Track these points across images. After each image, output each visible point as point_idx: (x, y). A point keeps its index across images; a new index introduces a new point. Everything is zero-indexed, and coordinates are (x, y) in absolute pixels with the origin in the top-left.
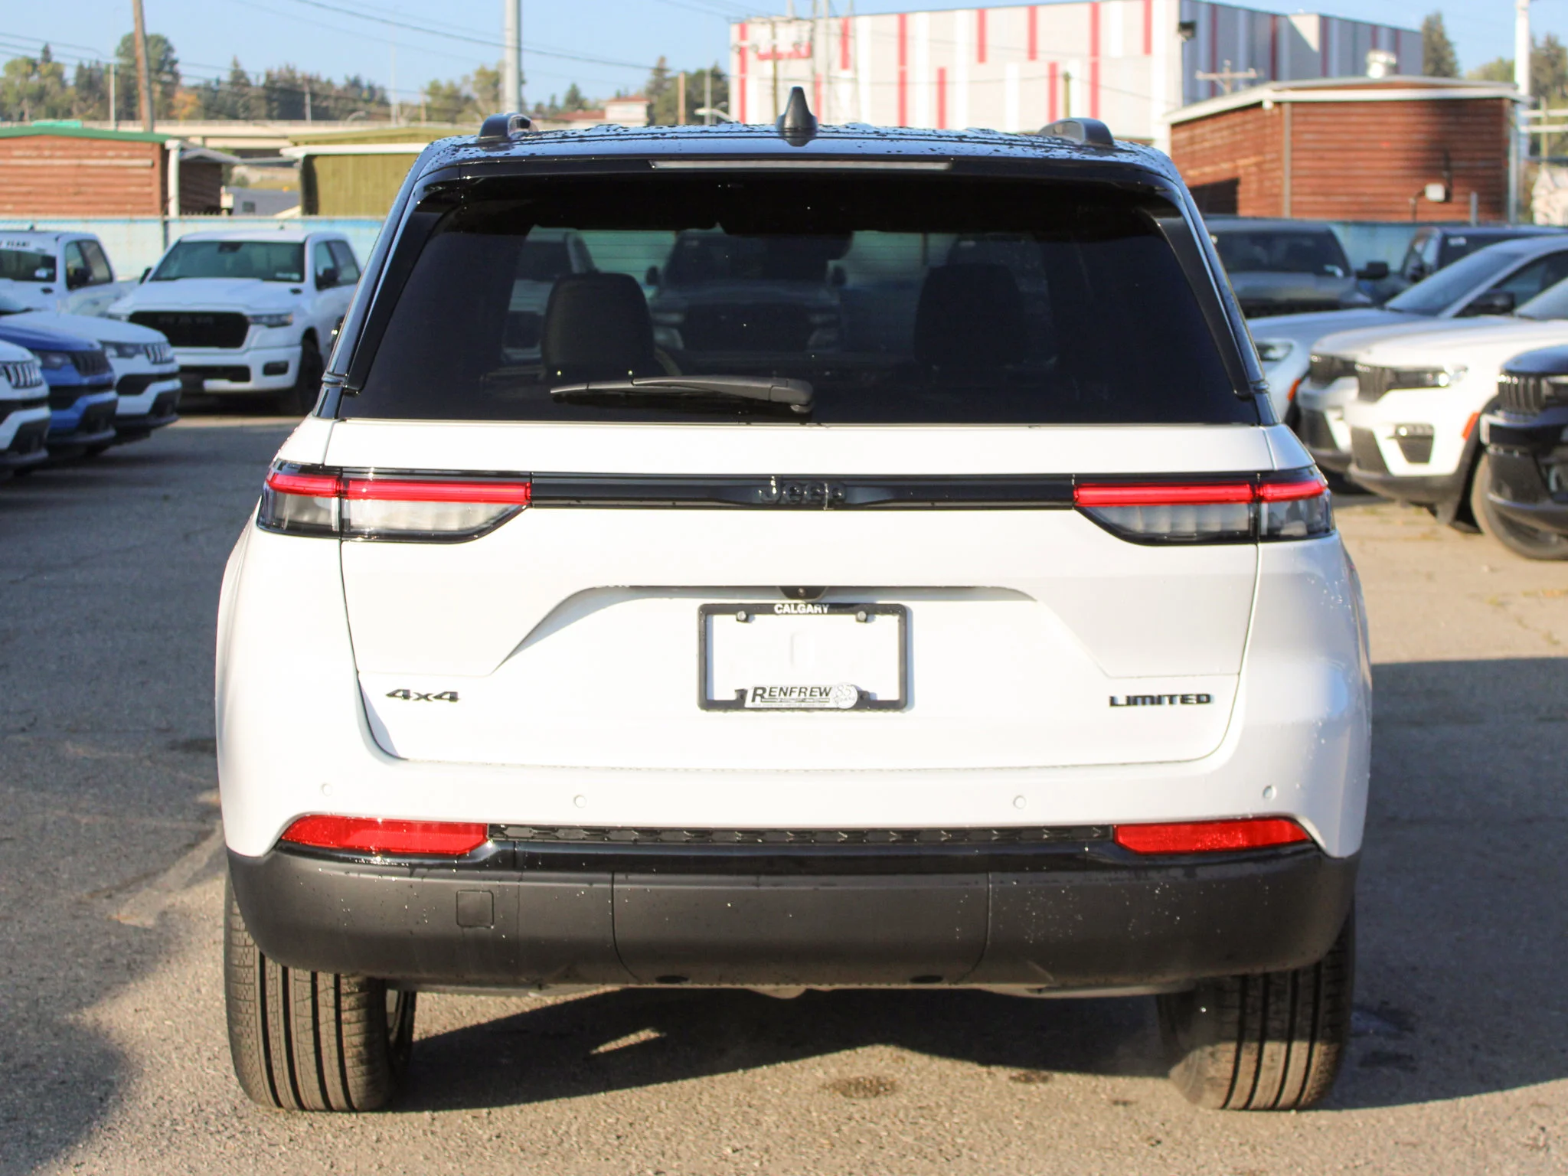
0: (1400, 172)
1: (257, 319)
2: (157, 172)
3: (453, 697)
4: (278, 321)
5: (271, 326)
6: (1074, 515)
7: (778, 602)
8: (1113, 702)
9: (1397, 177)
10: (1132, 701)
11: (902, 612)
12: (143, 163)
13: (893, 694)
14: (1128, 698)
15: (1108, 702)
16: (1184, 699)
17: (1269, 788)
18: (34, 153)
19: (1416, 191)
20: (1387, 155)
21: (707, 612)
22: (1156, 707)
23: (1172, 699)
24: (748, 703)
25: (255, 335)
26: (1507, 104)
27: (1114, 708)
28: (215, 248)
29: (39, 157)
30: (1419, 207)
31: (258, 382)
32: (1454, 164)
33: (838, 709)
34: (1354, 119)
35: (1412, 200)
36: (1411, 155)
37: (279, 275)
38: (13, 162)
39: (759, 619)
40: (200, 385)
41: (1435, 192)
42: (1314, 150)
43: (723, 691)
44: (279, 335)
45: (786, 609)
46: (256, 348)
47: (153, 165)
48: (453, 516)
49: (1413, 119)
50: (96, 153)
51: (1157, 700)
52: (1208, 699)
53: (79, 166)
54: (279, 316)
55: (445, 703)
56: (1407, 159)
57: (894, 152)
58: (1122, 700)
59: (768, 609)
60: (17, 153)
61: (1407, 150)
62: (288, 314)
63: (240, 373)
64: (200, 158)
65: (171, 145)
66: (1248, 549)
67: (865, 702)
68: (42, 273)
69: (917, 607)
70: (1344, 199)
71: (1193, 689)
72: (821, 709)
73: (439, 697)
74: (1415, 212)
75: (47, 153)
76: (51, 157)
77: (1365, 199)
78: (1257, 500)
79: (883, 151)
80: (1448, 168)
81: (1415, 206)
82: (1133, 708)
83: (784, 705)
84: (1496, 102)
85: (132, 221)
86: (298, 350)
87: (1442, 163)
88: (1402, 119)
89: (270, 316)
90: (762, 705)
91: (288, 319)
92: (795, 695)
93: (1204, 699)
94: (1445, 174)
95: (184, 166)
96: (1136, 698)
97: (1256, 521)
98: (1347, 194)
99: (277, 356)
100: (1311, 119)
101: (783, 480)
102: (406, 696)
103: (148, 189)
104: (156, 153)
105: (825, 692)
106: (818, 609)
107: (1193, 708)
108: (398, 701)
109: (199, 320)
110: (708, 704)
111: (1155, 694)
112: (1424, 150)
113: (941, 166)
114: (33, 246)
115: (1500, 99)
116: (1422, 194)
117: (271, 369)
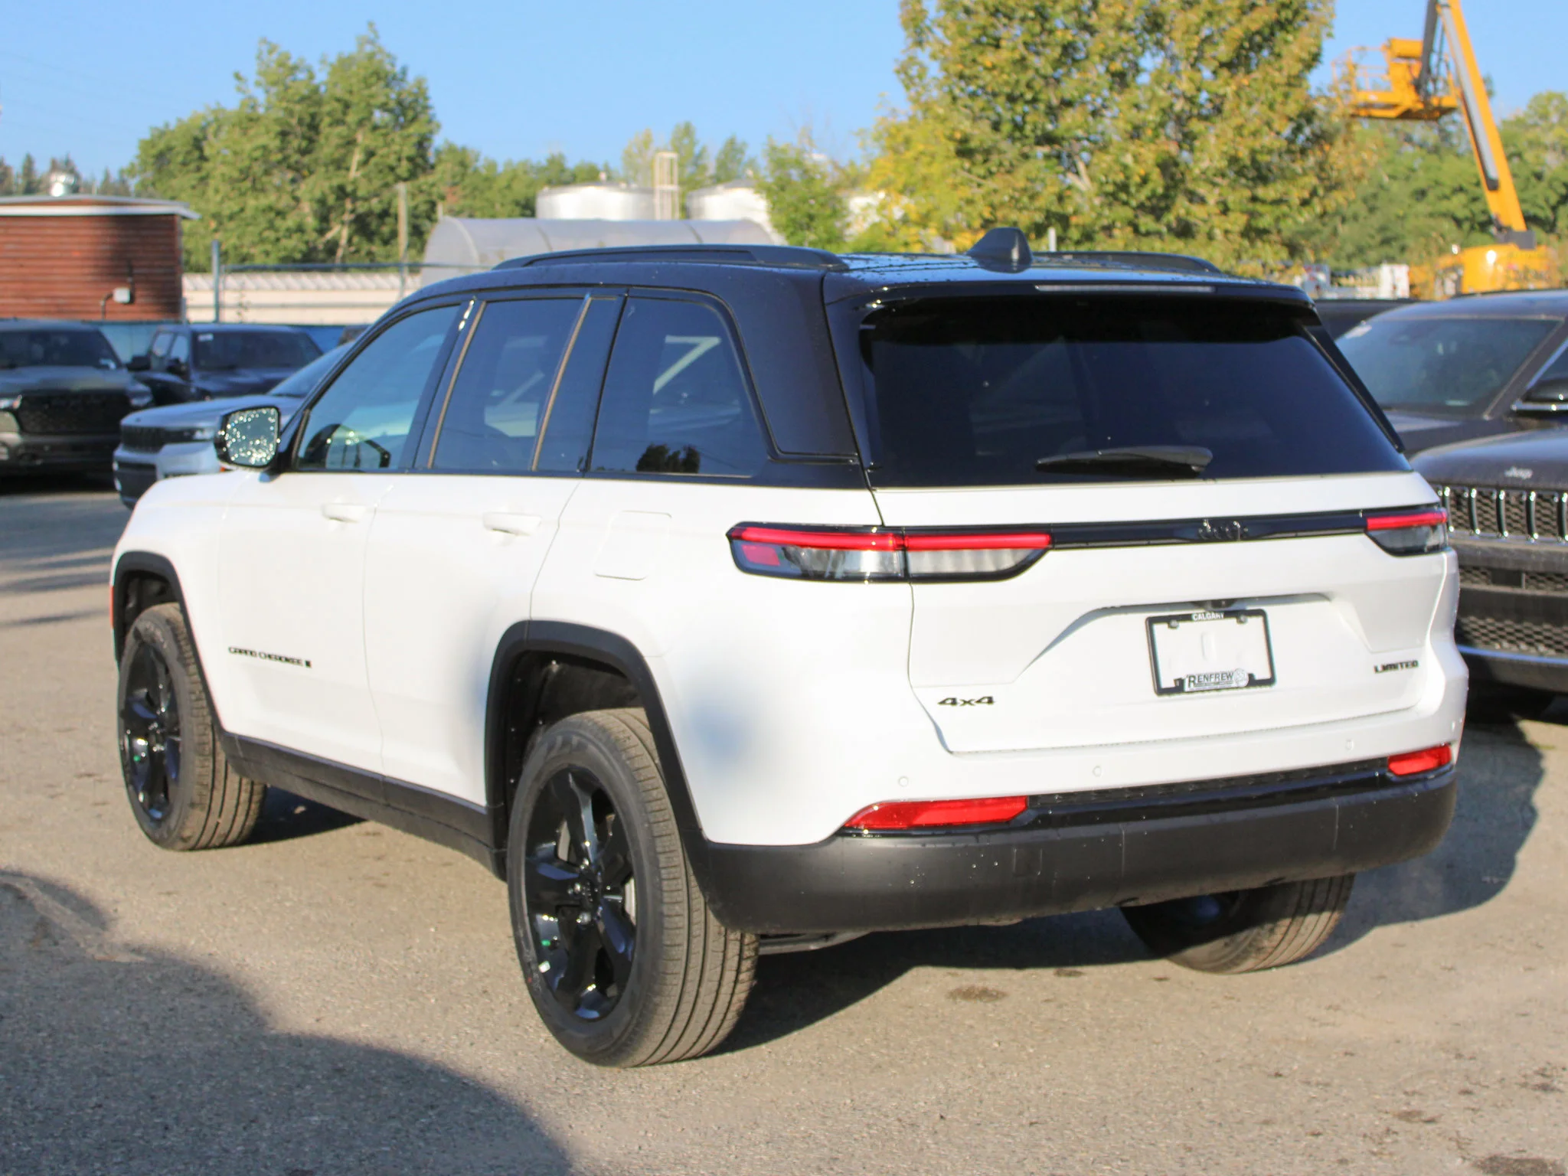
0: (89, 278)
3: (990, 701)
7: (1194, 612)
9: (88, 282)
11: (1261, 613)
13: (1267, 675)
14: (1384, 666)
15: (1373, 670)
19: (105, 294)
20: (79, 263)
21: (1151, 621)
23: (1401, 665)
24: (1187, 688)
26: (177, 219)
30: (108, 308)
32: (136, 271)
33: (1237, 688)
34: (50, 232)
35: (102, 303)
36: (100, 263)
39: (1183, 625)
41: (122, 295)
42: (15, 259)
43: (1167, 682)
45: (1200, 617)
48: (989, 561)
49: (99, 232)
51: (1395, 667)
52: (1417, 663)
55: (984, 706)
56: (96, 267)
58: (1380, 669)
59: (1187, 618)
61: (96, 259)
67: (1253, 682)
69: (1270, 611)
70: (43, 301)
71: (1410, 657)
72: (1228, 689)
73: (979, 701)
74: (104, 313)
77: (61, 301)
80: (131, 274)
81: (105, 306)
82: (1382, 674)
83: (1207, 688)
84: (170, 218)
87: (126, 270)
88: (91, 232)
90: (1195, 689)
92: (1213, 680)
93: (1415, 664)
94: (130, 280)
96: (1388, 666)
98: (46, 297)
100: (11, 231)
101: (1214, 521)
102: (954, 702)
105: (1230, 676)
106: (1218, 615)
107: (1405, 672)
108: (948, 707)
110: (1161, 691)
111: (1396, 662)
112: (111, 259)
115: (172, 215)
116: (110, 297)
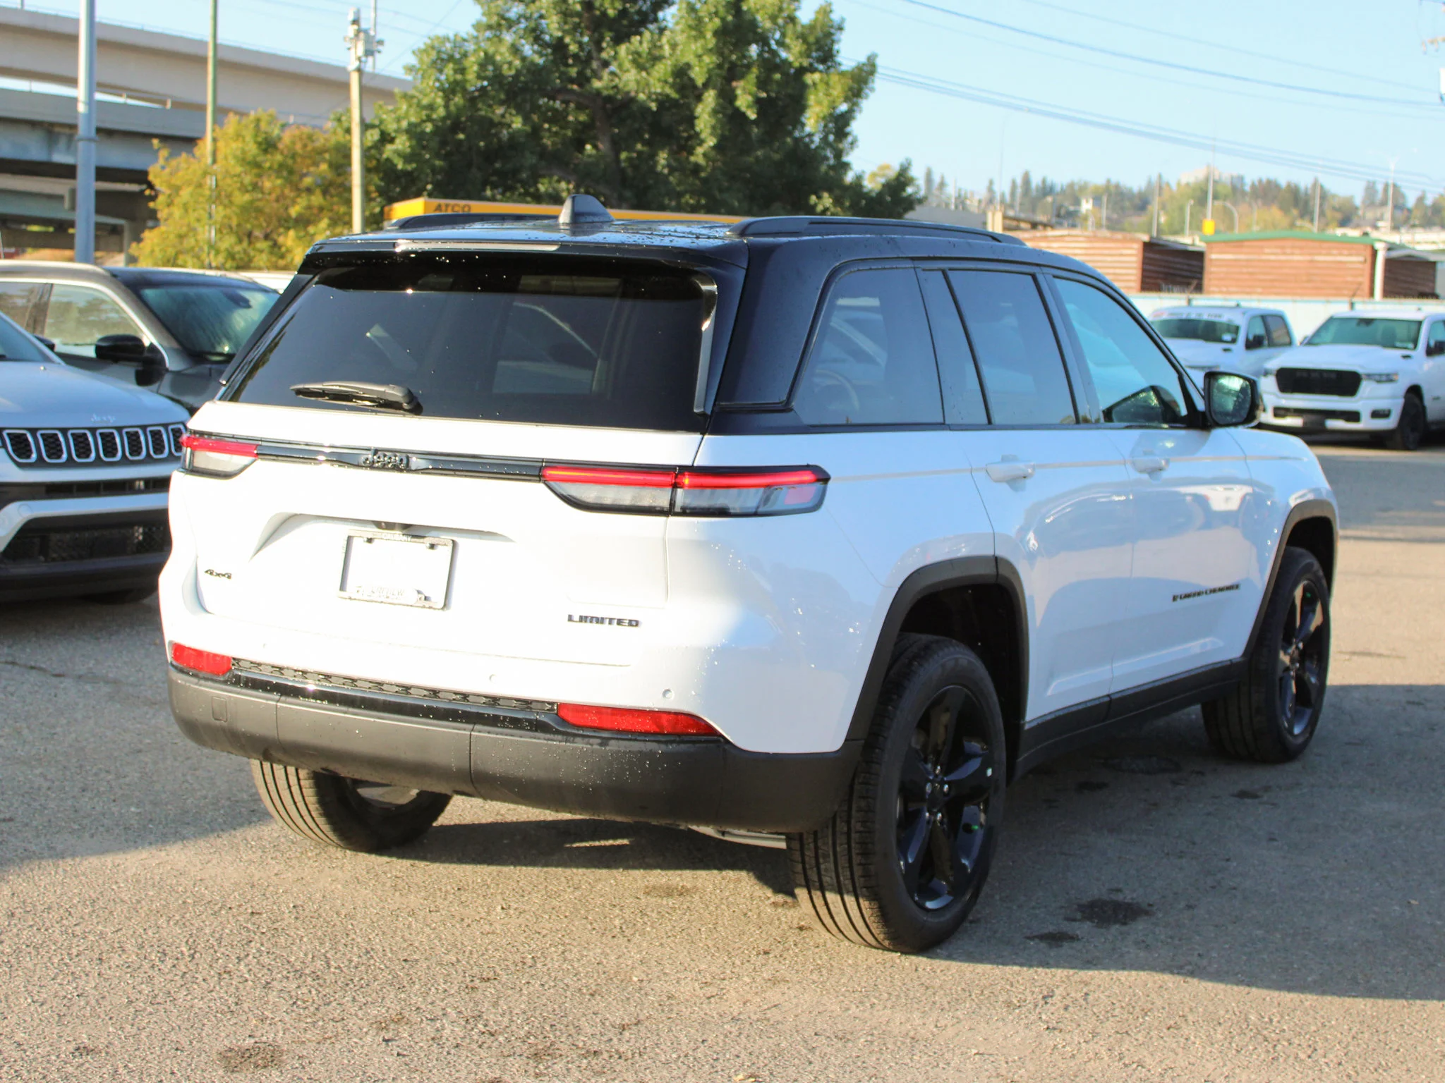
1: (1369, 376)
2: (1368, 266)
4: (1388, 378)
5: (1379, 381)
6: (541, 486)
8: (570, 618)
10: (583, 619)
11: (453, 544)
12: (1357, 259)
14: (581, 617)
15: (567, 618)
16: (620, 622)
17: (668, 691)
18: (1278, 251)
22: (599, 625)
23: (611, 620)
25: (1366, 387)
27: (571, 623)
28: (1354, 324)
29: (1284, 254)
31: (1366, 424)
37: (1398, 344)
38: (1264, 257)
40: (1323, 424)
44: (1386, 389)
45: (389, 536)
46: (1368, 398)
47: (1365, 261)
50: (1324, 252)
51: (600, 621)
52: (637, 624)
53: (1311, 261)
54: (1388, 375)
57: (533, 238)
58: (576, 618)
60: (1267, 251)
62: (1396, 374)
63: (1353, 416)
64: (1410, 256)
65: (1380, 247)
66: (661, 519)
68: (1227, 337)
69: (461, 541)
71: (627, 616)
72: (399, 604)
75: (1288, 251)
76: (1292, 254)
78: (675, 486)
79: (526, 238)
82: (583, 624)
85: (1328, 302)
86: (1401, 402)
89: (1380, 375)
91: (1394, 377)
93: (634, 623)
95: (1389, 263)
96: (586, 617)
97: (672, 503)
99: (1381, 405)
101: (377, 451)
103: (1360, 279)
104: (1368, 253)
105: (400, 593)
106: (405, 538)
107: (626, 629)
109: (1325, 375)
111: (600, 616)
113: (552, 248)
114: (1225, 318)
117: (1376, 414)
